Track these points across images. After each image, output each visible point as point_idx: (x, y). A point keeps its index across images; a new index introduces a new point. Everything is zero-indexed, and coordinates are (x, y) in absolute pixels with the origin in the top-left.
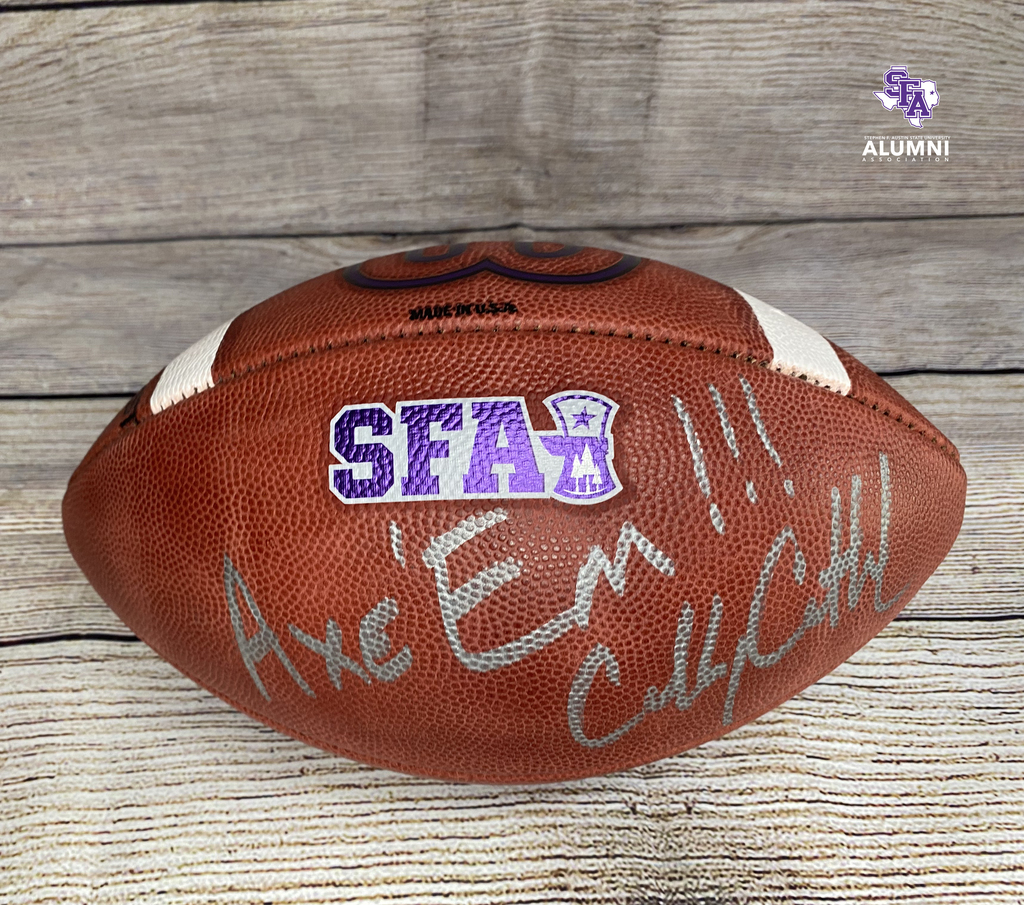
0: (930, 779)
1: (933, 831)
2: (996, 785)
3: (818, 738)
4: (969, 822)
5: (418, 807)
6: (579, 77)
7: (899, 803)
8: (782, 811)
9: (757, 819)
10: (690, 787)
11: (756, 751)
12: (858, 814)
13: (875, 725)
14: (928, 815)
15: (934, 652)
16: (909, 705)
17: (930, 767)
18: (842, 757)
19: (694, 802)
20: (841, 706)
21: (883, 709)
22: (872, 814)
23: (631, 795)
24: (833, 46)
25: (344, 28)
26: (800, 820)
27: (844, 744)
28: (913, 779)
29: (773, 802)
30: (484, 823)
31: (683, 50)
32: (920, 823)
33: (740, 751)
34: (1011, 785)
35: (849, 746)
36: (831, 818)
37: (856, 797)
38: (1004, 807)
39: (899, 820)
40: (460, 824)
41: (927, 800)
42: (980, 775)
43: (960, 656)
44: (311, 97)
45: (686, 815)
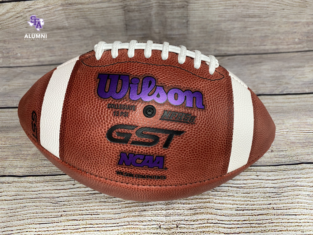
0: (252, 215)
1: (251, 232)
2: (272, 217)
3: (219, 203)
4: (263, 229)
5: (94, 227)
6: (167, 16)
7: (242, 223)
8: (206, 226)
9: (198, 229)
10: (178, 219)
11: (200, 208)
12: (229, 227)
13: (238, 199)
14: (250, 227)
15: (257, 176)
16: (248, 192)
17: (253, 212)
18: (226, 209)
19: (179, 224)
20: (228, 193)
21: (240, 194)
22: (233, 227)
23: (160, 222)
24: (237, 6)
25: (100, 4)
26: (211, 229)
27: (227, 205)
28: (247, 215)
29: (203, 224)
30: (113, 232)
31: (195, 8)
32: (248, 230)
33: (195, 208)
34: (276, 217)
35: (229, 206)
36: (220, 229)
37: (229, 222)
38: (274, 224)
39: (242, 229)
40: (105, 232)
41: (251, 222)
42: (268, 214)
43: (265, 177)
44: (94, 24)
45: (176, 228)
